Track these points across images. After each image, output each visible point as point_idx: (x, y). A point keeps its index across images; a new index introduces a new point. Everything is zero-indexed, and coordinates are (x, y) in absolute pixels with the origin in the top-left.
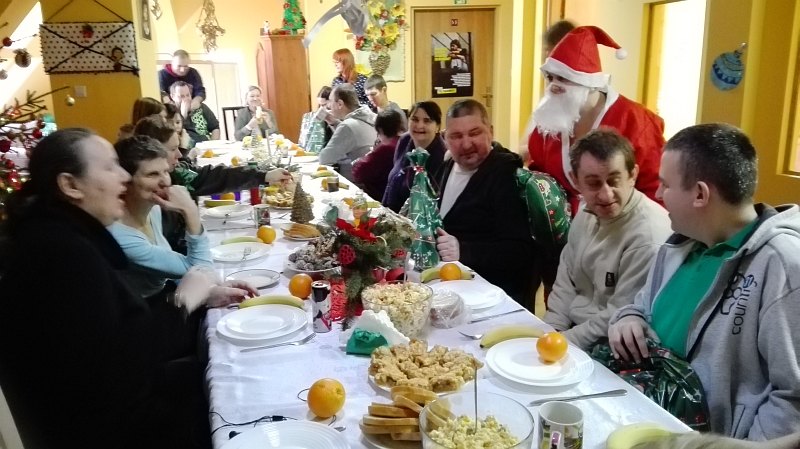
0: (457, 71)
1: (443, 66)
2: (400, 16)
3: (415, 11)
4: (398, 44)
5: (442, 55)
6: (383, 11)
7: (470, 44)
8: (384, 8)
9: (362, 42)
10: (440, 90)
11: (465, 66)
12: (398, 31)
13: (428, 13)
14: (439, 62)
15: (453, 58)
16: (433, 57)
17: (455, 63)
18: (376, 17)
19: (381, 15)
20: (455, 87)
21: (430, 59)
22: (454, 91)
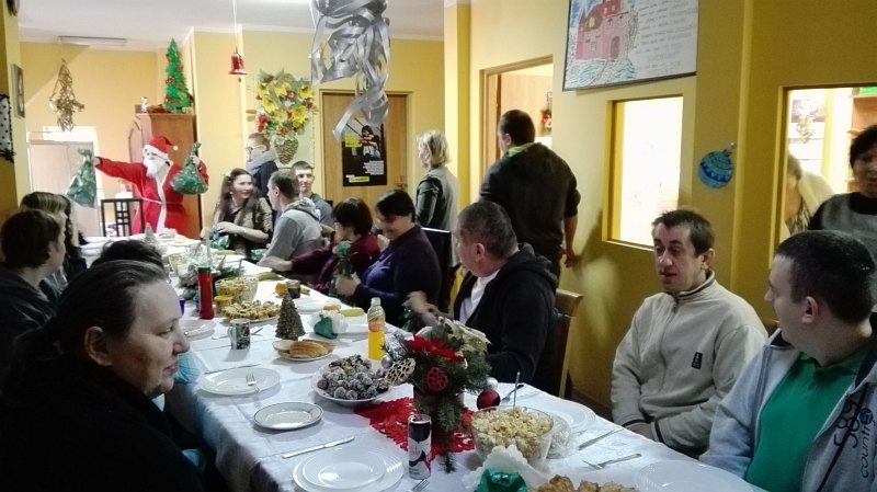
0: (369, 158)
1: (354, 153)
2: (309, 99)
3: (324, 94)
4: (306, 128)
5: (354, 142)
6: (289, 92)
7: (382, 131)
8: (291, 89)
9: (266, 124)
10: (352, 178)
11: (378, 153)
12: (306, 114)
13: (337, 97)
14: (350, 149)
15: (364, 145)
16: (343, 144)
17: (368, 150)
18: (281, 98)
19: (287, 97)
20: (368, 175)
21: (341, 145)
22: (367, 179)
